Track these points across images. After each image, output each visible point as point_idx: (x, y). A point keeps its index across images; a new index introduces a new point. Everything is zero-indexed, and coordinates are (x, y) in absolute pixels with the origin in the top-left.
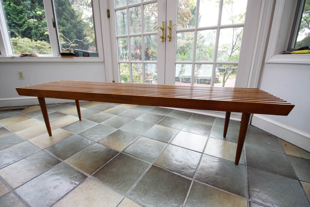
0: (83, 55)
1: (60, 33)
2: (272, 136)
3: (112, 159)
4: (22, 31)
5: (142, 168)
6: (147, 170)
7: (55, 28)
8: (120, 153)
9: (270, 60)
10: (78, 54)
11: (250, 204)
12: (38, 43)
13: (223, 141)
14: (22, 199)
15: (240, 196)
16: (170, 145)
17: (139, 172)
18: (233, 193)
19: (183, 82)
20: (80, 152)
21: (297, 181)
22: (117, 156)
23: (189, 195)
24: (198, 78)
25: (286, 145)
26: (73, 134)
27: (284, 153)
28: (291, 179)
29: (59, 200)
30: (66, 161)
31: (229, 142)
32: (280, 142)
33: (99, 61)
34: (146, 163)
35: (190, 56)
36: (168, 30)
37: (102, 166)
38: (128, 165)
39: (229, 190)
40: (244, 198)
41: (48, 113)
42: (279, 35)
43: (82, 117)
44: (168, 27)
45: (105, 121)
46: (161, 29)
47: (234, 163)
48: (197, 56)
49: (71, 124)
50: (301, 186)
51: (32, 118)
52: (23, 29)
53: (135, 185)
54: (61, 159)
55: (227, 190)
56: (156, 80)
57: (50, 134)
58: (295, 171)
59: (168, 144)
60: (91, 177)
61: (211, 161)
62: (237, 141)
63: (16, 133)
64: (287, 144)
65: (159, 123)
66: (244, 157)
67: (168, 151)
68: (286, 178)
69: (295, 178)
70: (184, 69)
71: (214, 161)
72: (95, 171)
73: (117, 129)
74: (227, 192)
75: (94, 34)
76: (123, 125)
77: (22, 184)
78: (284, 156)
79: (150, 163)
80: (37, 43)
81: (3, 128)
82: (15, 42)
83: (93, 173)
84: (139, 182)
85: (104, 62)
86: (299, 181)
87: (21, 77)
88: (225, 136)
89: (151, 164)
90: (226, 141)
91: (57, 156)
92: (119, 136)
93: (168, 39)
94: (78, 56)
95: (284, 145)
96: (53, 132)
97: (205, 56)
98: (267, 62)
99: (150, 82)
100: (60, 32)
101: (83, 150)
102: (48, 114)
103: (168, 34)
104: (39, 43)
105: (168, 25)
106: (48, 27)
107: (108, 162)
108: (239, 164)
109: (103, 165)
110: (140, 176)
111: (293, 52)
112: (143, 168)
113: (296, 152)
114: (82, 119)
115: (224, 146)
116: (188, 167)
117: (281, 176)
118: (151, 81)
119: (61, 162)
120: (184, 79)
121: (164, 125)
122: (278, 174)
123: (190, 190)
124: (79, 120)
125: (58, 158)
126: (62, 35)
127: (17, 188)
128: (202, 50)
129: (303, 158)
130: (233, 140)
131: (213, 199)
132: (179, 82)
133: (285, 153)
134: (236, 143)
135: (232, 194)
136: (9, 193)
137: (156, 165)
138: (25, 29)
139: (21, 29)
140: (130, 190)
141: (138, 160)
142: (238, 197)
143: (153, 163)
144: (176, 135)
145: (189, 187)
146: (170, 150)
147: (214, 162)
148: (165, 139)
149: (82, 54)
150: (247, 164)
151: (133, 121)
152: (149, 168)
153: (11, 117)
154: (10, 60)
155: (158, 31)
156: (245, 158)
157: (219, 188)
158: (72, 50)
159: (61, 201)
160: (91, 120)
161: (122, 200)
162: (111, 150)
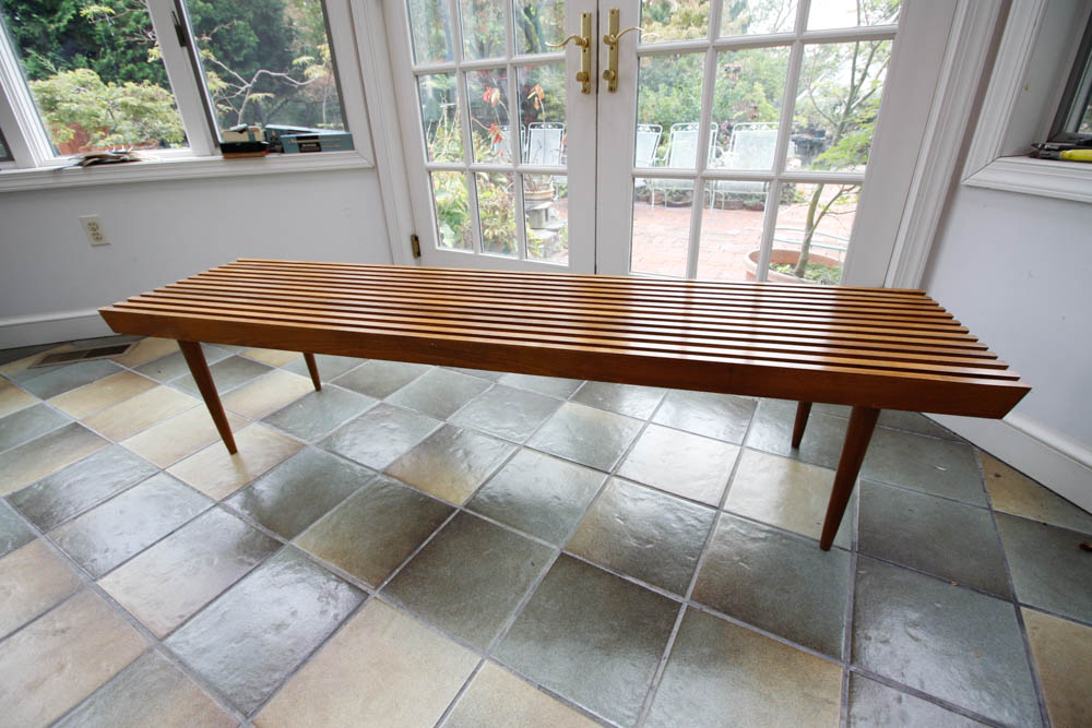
0: (300, 145)
1: (204, 52)
2: (957, 440)
3: (434, 534)
4: (58, 29)
5: (529, 562)
6: (546, 569)
7: (185, 49)
8: (457, 511)
9: (980, 175)
10: (281, 143)
11: (851, 680)
12: (128, 90)
13: (789, 461)
14: (190, 669)
15: (822, 656)
16: (616, 480)
17: (521, 576)
18: (803, 645)
19: (663, 203)
20: (336, 509)
21: (1012, 606)
22: (449, 523)
23: (672, 650)
24: (718, 191)
25: (998, 476)
26: (304, 445)
27: (986, 506)
28: (991, 599)
29: (297, 669)
30: (296, 542)
31: (809, 466)
32: (980, 465)
33: (359, 166)
34: (541, 545)
35: (692, 98)
36: (605, 49)
37: (406, 558)
38: (485, 553)
39: (791, 635)
40: (834, 661)
41: (210, 363)
42: (1024, 79)
43: (321, 375)
44: (606, 37)
45: (400, 391)
46: (580, 43)
47: (818, 544)
48: (717, 97)
49: (290, 406)
50: (1021, 621)
51: (159, 384)
52: (62, 24)
53: (511, 620)
54: (281, 535)
55: (786, 637)
56: (563, 197)
57: (232, 449)
58: (1011, 572)
59: (607, 476)
60: (378, 596)
61: (744, 539)
62: (837, 462)
63: (121, 444)
64: (1004, 471)
65: (579, 393)
66: (852, 520)
67: (609, 501)
68: (977, 595)
69: (1008, 596)
70: (666, 157)
71: (752, 535)
72: (387, 577)
73: (442, 424)
74: (786, 642)
75: (327, 45)
76: (459, 408)
77: (180, 621)
78: (985, 518)
79: (554, 547)
80: (125, 94)
81: (76, 425)
82: (48, 96)
83: (382, 582)
84: (524, 613)
85: (375, 168)
86: (1018, 606)
87: (98, 237)
88: (796, 443)
89: (556, 549)
90: (800, 461)
91: (268, 527)
92: (451, 450)
93: (605, 84)
94: (282, 151)
95: (992, 477)
96: (238, 438)
97: (749, 97)
98: (967, 182)
99: (544, 213)
100: (203, 48)
101: (344, 502)
102: (209, 365)
103: (605, 65)
104: (133, 93)
105: (605, 30)
106: (154, 29)
107: (423, 545)
108: (832, 548)
109: (410, 554)
110: (524, 590)
111: (1069, 152)
112: (533, 564)
113: (1026, 503)
114: (322, 384)
115: (792, 479)
116: (671, 560)
117: (961, 590)
118: (546, 210)
119: (282, 544)
120: (666, 194)
121: (595, 404)
122: (954, 583)
123: (674, 634)
124: (313, 388)
125: (270, 533)
126: (213, 58)
127: (168, 635)
128: (737, 70)
129: (1045, 524)
130: (826, 458)
131: (741, 664)
132: (648, 206)
133: (990, 508)
134: (829, 471)
135: (801, 648)
136: (150, 650)
137: (571, 554)
138: (70, 21)
139: (52, 22)
140: (498, 635)
141: (517, 535)
142: (820, 659)
143: (562, 546)
144: (635, 441)
145: (672, 628)
146: (614, 499)
147: (755, 540)
148: (600, 457)
149: (296, 142)
150: (859, 546)
151: (492, 386)
152: (551, 562)
153: (91, 382)
154: (51, 181)
155: (568, 53)
156: (856, 527)
157: (762, 627)
158: (257, 130)
159: (303, 672)
160: (353, 387)
161: (477, 668)
162: (428, 502)
